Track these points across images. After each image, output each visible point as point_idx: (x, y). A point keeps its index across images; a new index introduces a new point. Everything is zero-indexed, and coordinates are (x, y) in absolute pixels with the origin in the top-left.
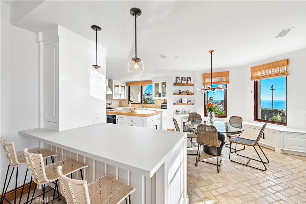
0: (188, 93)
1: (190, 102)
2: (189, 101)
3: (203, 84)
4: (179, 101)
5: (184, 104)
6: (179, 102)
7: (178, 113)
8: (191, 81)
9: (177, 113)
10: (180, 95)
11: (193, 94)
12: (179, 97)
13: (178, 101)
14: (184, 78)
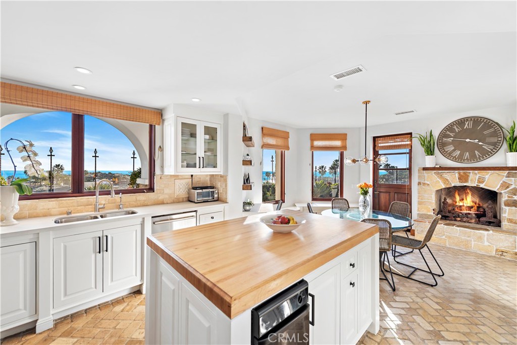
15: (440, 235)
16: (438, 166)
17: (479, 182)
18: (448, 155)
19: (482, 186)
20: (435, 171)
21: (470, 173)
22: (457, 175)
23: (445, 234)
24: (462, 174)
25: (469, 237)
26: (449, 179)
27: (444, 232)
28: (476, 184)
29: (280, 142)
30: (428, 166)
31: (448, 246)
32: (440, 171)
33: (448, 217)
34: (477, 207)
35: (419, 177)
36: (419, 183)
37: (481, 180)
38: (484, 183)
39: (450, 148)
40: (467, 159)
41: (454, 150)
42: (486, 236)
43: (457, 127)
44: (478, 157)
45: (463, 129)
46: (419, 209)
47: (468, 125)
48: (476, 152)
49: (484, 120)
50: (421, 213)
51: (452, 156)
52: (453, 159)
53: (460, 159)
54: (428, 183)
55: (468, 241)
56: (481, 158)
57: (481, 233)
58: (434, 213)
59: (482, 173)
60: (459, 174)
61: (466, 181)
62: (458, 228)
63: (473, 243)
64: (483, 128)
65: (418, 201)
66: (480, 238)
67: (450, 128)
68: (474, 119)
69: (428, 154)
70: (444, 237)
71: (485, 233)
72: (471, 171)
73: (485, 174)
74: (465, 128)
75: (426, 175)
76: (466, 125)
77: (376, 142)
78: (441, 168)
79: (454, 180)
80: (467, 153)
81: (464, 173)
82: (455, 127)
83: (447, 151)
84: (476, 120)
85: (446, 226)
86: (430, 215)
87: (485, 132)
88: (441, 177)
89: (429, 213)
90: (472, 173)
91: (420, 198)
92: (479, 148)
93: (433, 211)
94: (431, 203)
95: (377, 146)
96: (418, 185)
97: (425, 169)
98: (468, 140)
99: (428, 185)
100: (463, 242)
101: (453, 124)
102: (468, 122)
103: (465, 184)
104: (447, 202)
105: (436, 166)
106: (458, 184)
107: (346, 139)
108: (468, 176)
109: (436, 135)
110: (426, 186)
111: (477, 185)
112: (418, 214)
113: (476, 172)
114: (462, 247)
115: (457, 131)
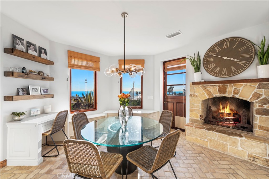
0: (41, 76)
1: (45, 92)
2: (43, 91)
3: (69, 66)
4: (20, 90)
5: (34, 97)
6: (21, 93)
7: (21, 117)
8: (46, 55)
9: (17, 118)
10: (27, 78)
11: (52, 79)
12: (21, 82)
13: (18, 91)
14: (35, 46)
15: (204, 138)
16: (203, 81)
17: (235, 93)
18: (210, 71)
19: (237, 96)
20: (202, 85)
21: (227, 85)
22: (217, 88)
23: (207, 137)
24: (221, 86)
25: (225, 141)
26: (211, 91)
27: (206, 135)
28: (232, 94)
29: (93, 65)
30: (196, 81)
31: (209, 147)
32: (205, 85)
33: (212, 122)
34: (233, 114)
35: (191, 90)
36: (191, 95)
37: (236, 92)
38: (239, 94)
39: (213, 66)
40: (225, 74)
41: (215, 67)
42: (239, 142)
43: (218, 48)
44: (233, 71)
45: (222, 48)
46: (191, 115)
47: (226, 45)
48: (232, 68)
49: (238, 39)
50: (192, 118)
51: (214, 72)
52: (214, 74)
53: (219, 74)
54: (197, 94)
55: (224, 145)
56: (236, 72)
57: (235, 139)
58: (201, 119)
59: (237, 85)
60: (219, 86)
61: (225, 92)
62: (217, 133)
63: (229, 147)
64: (238, 47)
65: (190, 109)
66: (235, 143)
67: (212, 49)
68: (231, 40)
69: (196, 72)
70: (206, 140)
71: (239, 139)
72: (228, 84)
73: (240, 86)
74: (224, 48)
75: (195, 88)
76: (225, 46)
77: (165, 66)
78: (206, 82)
79: (215, 92)
80: (225, 69)
81: (223, 86)
82: (216, 48)
83: (210, 68)
84: (232, 40)
85: (207, 131)
86: (198, 120)
87: (239, 50)
88: (205, 89)
89: (197, 119)
90: (229, 85)
91: (191, 106)
92: (235, 64)
93: (200, 117)
94: (199, 110)
95: (166, 68)
96: (190, 96)
97: (194, 83)
98: (226, 58)
99: (197, 96)
100: (221, 145)
101: (215, 46)
102: (226, 42)
103: (223, 95)
104: (212, 110)
105: (202, 81)
106: (219, 95)
107: (144, 64)
108: (226, 88)
109: (202, 56)
110: (195, 97)
111: (233, 96)
112: (190, 119)
113: (232, 84)
114: (220, 150)
115: (218, 51)
